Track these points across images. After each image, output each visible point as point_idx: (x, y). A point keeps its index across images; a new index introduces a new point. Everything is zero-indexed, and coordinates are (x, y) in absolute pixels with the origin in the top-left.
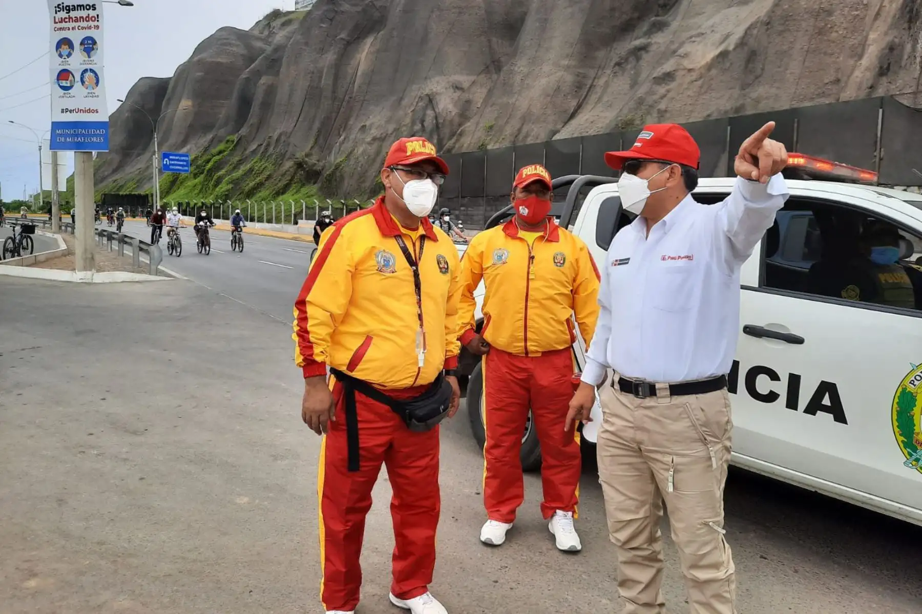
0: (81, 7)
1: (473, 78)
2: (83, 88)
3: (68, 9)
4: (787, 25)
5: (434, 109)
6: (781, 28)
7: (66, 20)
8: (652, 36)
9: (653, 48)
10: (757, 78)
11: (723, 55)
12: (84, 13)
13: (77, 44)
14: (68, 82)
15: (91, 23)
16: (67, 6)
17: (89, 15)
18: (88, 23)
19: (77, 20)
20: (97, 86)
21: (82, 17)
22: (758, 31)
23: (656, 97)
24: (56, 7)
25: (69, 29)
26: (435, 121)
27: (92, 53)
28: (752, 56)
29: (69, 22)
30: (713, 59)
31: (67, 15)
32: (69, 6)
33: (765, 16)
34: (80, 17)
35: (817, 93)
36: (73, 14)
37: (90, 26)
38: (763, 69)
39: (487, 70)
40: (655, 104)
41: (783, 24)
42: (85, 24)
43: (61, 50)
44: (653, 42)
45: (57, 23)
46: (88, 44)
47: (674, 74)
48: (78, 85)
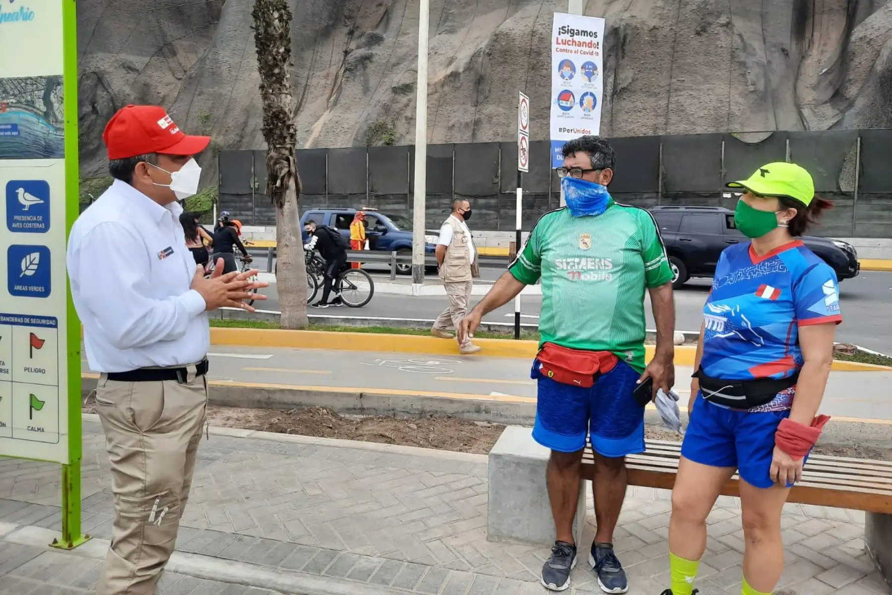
0: (584, 33)
1: (146, 59)
2: (581, 109)
3: (572, 33)
4: (506, 59)
5: (106, 89)
6: (501, 60)
7: (569, 43)
8: (372, 48)
9: (375, 59)
10: (487, 97)
11: (454, 75)
12: (587, 39)
13: (578, 67)
14: (569, 102)
15: (592, 49)
16: (571, 30)
17: (591, 41)
18: (590, 49)
19: (580, 44)
20: (593, 109)
21: (586, 43)
22: (483, 60)
23: (400, 105)
24: (560, 29)
25: (571, 52)
26: (111, 105)
27: (593, 77)
28: (480, 80)
29: (573, 45)
30: (445, 78)
31: (571, 39)
32: (574, 30)
33: (486, 47)
34: (583, 43)
35: (536, 115)
36: (577, 38)
37: (593, 52)
38: (490, 91)
39: (160, 52)
40: (402, 112)
41: (502, 57)
42: (587, 49)
43: (563, 71)
44: (374, 53)
45: (560, 44)
46: (589, 69)
47: (412, 86)
48: (577, 107)
